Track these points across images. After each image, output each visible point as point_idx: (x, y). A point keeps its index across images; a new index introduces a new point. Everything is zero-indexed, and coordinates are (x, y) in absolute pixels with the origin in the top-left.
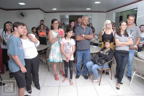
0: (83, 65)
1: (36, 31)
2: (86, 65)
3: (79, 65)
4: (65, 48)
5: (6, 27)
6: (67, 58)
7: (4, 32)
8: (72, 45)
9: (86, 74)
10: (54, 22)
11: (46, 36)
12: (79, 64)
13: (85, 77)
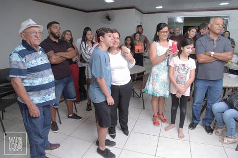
0: (204, 107)
1: (131, 42)
2: (211, 108)
3: (198, 105)
4: (176, 73)
5: (87, 35)
6: (178, 91)
7: (83, 42)
8: (189, 70)
9: (210, 123)
10: (161, 29)
11: (143, 51)
12: (198, 103)
13: (208, 129)
